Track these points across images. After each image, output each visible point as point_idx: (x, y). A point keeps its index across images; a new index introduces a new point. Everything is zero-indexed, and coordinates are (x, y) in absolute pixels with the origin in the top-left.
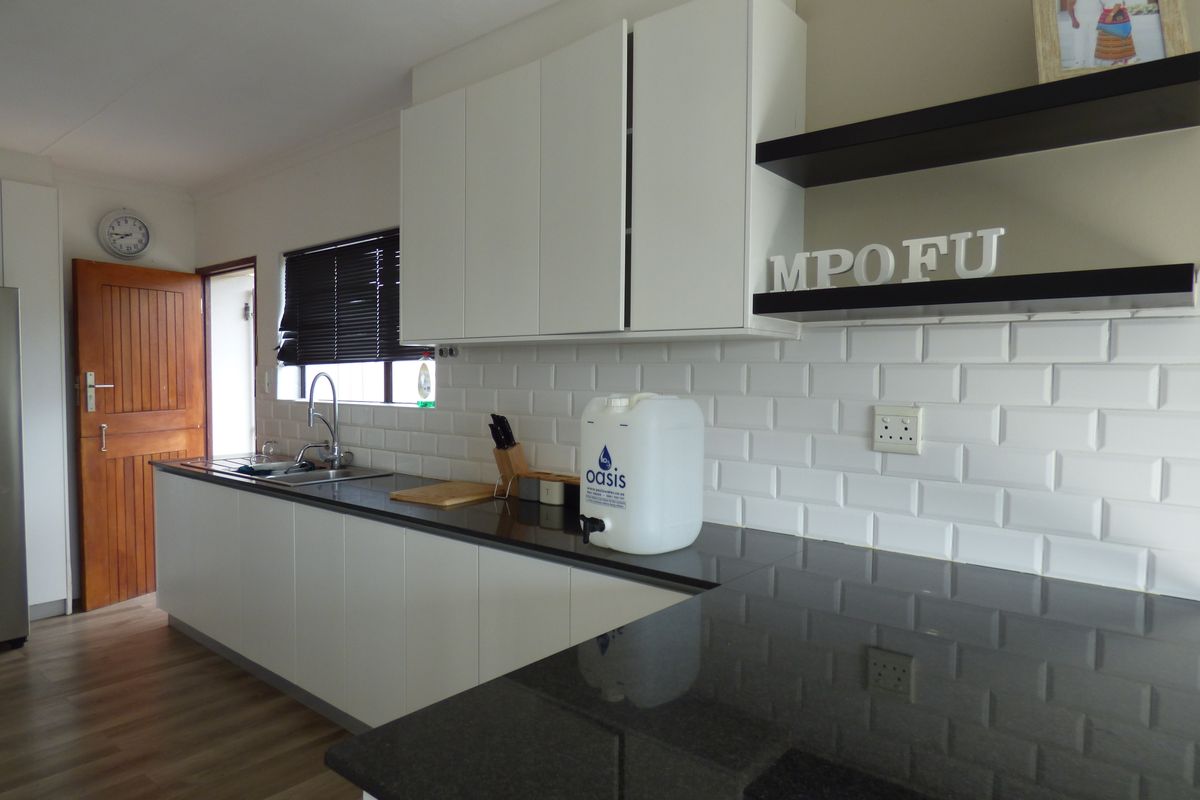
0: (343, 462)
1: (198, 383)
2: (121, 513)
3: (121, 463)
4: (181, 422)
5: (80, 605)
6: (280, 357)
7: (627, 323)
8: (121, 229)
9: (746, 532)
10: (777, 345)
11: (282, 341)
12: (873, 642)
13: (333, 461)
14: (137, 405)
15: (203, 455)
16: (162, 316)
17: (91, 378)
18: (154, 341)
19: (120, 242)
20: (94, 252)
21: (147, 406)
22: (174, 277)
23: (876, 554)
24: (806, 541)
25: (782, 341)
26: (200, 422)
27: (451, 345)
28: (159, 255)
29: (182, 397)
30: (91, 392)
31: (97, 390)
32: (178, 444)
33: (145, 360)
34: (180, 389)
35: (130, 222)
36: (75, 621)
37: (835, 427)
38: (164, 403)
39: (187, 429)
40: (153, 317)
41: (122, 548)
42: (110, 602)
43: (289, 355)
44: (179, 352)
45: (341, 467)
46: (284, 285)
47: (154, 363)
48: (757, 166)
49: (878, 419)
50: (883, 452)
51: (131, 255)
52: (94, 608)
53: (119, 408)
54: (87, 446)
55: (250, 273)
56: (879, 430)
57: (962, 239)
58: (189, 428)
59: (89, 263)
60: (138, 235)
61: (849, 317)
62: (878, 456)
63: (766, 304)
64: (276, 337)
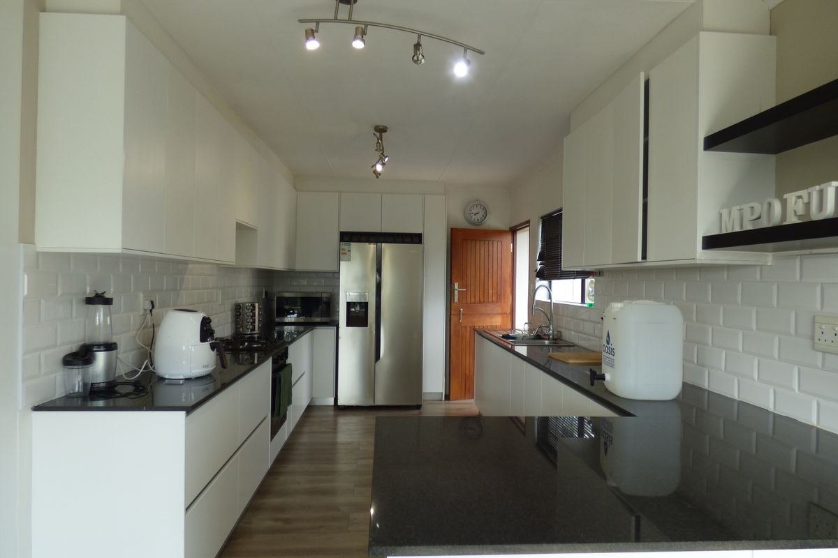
0: (556, 337)
1: (509, 290)
2: (468, 353)
3: (468, 329)
4: (498, 310)
5: (447, 397)
6: (537, 276)
7: (644, 257)
8: (474, 211)
9: (741, 403)
10: (758, 269)
11: (539, 267)
12: (815, 500)
13: (549, 335)
14: (477, 300)
15: (510, 327)
16: (491, 253)
17: (456, 286)
18: (486, 267)
19: (474, 217)
20: (462, 223)
21: (482, 300)
22: (499, 233)
23: (819, 431)
24: (775, 415)
25: (761, 266)
26: (509, 311)
27: (599, 269)
28: (493, 222)
29: (499, 297)
30: (456, 292)
31: (459, 291)
32: (497, 321)
33: (482, 277)
34: (499, 293)
35: (479, 206)
36: (445, 403)
37: (793, 331)
38: (490, 300)
39: (502, 314)
40: (486, 254)
41: (467, 372)
42: (461, 398)
43: (541, 275)
44: (499, 273)
45: (553, 339)
46: (540, 233)
47: (486, 278)
48: (706, 152)
49: (817, 325)
50: (824, 352)
51: (479, 223)
52: (453, 400)
53: (469, 301)
54: (454, 319)
55: (528, 228)
56: (818, 334)
57: (815, 191)
58: (503, 314)
59: (457, 230)
60: (482, 213)
61: (802, 248)
62: (820, 355)
63: (711, 242)
64: (536, 265)
